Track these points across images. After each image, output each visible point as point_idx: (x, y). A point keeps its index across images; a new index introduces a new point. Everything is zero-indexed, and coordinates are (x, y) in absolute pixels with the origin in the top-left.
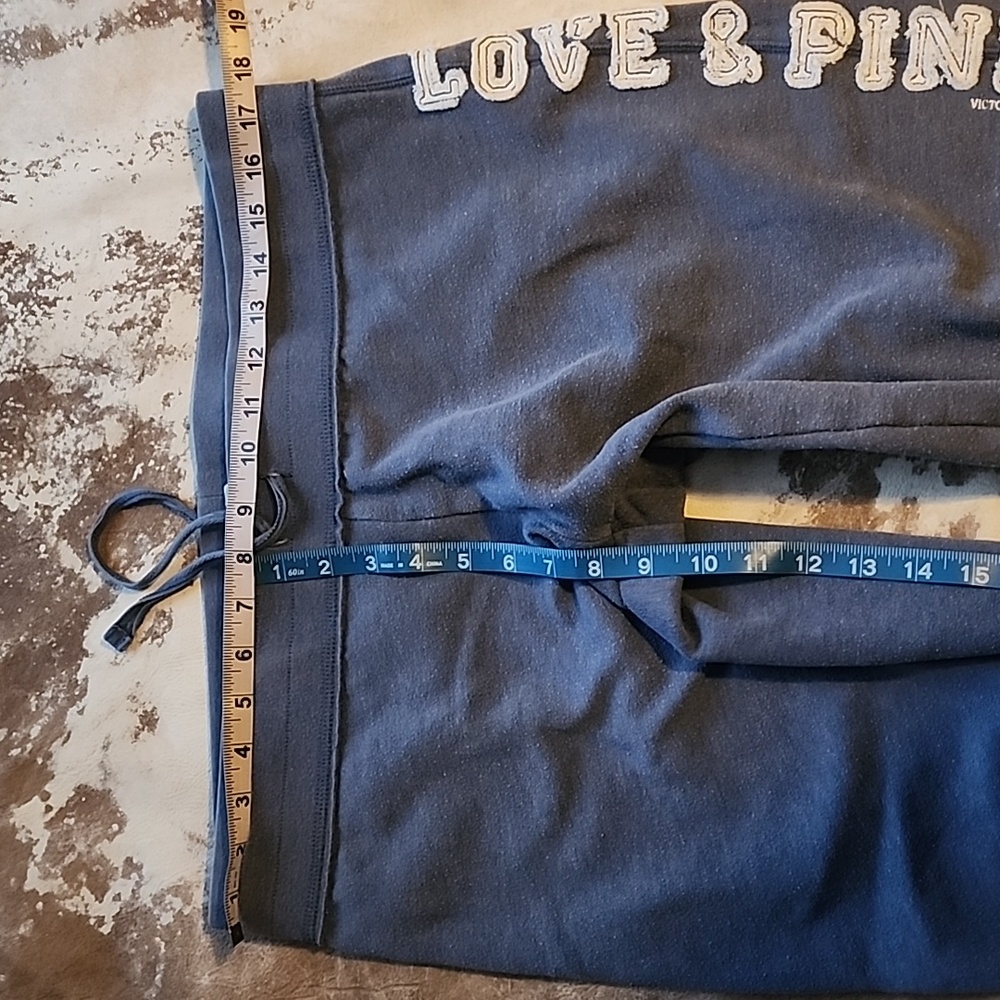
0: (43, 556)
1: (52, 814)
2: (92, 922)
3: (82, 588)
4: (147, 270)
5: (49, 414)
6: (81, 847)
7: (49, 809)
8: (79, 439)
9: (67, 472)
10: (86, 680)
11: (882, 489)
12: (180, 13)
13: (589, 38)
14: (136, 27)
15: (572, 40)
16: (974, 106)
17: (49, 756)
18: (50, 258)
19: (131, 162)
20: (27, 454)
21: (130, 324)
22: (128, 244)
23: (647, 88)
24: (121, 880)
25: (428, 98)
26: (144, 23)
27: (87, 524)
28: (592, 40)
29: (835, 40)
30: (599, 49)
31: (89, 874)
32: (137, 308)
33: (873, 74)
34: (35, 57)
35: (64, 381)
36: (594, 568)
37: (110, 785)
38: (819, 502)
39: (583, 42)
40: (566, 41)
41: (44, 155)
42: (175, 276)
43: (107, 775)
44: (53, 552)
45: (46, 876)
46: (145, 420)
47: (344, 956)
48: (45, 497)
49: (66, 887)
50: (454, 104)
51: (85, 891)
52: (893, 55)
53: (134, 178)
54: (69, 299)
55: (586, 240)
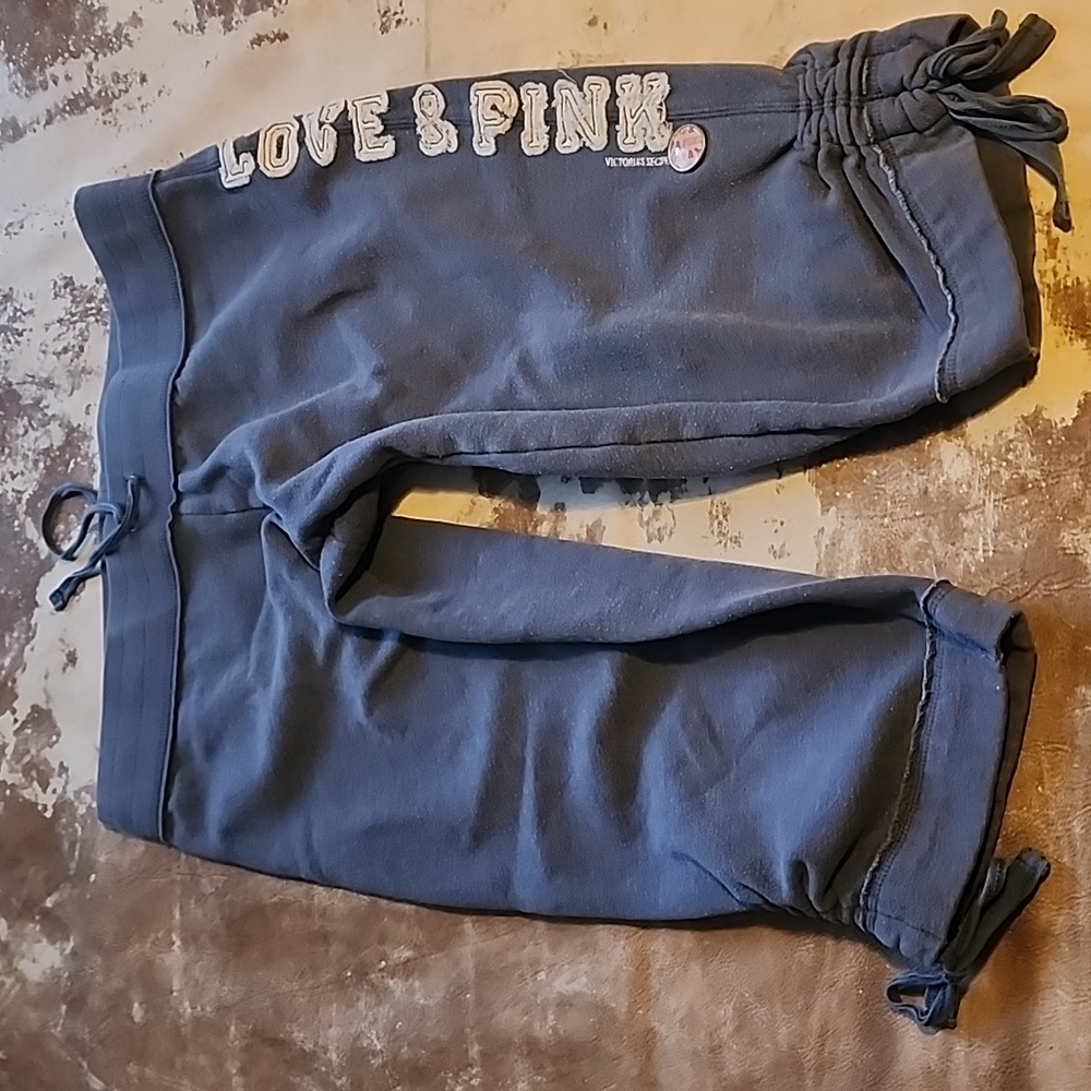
0: (17, 529)
1: (18, 725)
2: (40, 808)
3: (37, 555)
4: (77, 307)
5: (19, 420)
6: (33, 751)
7: (16, 721)
8: (36, 440)
9: (30, 465)
10: (36, 625)
11: (541, 495)
12: (92, 104)
13: (336, 120)
14: (67, 115)
15: (324, 123)
16: (608, 164)
17: (14, 681)
18: (21, 299)
19: (62, 223)
20: (7, 451)
21: (65, 350)
22: (65, 287)
23: (382, 160)
24: (57, 779)
25: (230, 177)
26: (71, 113)
27: (43, 505)
28: (339, 121)
29: (502, 113)
30: (344, 129)
31: (38, 771)
32: (70, 339)
33: (534, 142)
34: (10, 142)
35: (28, 393)
37: (51, 706)
39: (331, 124)
40: (321, 124)
41: (15, 218)
42: (94, 311)
43: (48, 699)
44: (22, 526)
45: (12, 771)
46: (75, 425)
47: (187, 853)
48: (18, 484)
49: (23, 780)
50: (247, 181)
51: (35, 784)
52: (547, 123)
53: (64, 235)
54: (31, 330)
55: (337, 288)
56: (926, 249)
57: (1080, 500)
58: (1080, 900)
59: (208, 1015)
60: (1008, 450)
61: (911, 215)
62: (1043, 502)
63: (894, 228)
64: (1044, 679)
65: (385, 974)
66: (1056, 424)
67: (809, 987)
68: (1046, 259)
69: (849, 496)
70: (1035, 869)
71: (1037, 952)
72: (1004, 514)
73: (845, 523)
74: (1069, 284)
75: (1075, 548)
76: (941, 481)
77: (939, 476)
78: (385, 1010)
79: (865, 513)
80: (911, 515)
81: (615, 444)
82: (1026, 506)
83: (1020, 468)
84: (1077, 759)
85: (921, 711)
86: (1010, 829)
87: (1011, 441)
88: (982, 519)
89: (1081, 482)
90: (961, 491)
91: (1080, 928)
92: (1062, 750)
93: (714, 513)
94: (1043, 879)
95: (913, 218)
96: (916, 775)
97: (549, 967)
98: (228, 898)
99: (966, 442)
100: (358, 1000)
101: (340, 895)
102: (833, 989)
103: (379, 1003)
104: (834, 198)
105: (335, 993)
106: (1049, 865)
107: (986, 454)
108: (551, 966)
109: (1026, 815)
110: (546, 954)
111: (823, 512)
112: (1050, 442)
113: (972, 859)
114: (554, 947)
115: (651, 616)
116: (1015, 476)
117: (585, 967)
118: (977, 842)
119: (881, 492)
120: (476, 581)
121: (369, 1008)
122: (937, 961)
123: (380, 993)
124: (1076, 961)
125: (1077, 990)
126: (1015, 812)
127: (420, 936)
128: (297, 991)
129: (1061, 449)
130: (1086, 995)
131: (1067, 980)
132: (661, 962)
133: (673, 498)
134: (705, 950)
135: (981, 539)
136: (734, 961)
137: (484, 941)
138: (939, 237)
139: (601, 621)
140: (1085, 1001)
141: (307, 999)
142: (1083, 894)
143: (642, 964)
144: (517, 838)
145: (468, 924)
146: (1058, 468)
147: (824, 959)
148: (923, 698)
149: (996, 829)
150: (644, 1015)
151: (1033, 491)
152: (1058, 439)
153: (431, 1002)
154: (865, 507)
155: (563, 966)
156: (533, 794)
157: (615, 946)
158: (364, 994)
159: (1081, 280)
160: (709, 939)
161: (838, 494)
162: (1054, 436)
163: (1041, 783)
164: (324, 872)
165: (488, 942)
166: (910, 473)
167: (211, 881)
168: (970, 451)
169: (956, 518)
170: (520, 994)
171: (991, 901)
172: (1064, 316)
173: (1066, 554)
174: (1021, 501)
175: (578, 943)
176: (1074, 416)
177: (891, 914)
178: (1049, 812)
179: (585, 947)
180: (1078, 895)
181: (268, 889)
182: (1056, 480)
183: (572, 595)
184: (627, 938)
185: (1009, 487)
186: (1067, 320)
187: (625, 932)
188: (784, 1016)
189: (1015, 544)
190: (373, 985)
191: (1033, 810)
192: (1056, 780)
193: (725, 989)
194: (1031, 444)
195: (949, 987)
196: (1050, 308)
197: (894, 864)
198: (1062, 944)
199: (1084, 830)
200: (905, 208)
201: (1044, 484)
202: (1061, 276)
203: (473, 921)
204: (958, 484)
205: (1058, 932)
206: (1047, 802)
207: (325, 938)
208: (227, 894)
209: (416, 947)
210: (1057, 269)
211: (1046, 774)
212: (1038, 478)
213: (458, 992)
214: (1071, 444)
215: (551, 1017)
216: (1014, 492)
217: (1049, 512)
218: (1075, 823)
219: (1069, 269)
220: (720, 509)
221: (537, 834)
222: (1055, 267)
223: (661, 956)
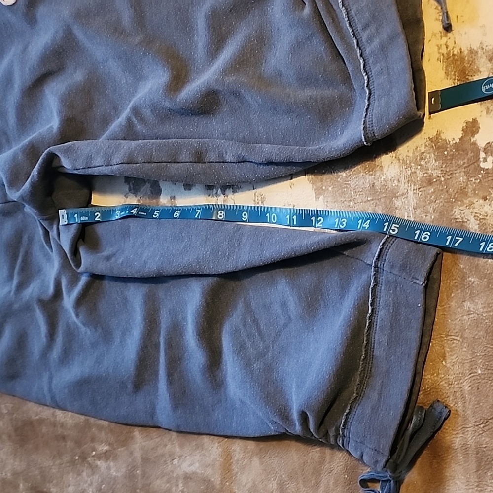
11: (162, 192)
36: (221, 214)
38: (140, 198)
55: (44, 70)
56: (356, 47)
57: (465, 188)
58: (468, 429)
59: (9, 477)
60: (421, 159)
61: (350, 23)
62: (442, 190)
63: (339, 32)
64: (445, 297)
65: (95, 458)
66: (449, 142)
67: (317, 472)
68: (441, 37)
69: (330, 189)
70: (441, 413)
71: (444, 458)
72: (419, 198)
73: (328, 205)
74: (455, 53)
75: (462, 218)
76: (382, 179)
77: (381, 175)
78: (96, 478)
79: (340, 199)
80: (365, 200)
81: (191, 162)
82: (432, 193)
83: (429, 170)
84: (465, 345)
85: (369, 319)
86: (427, 386)
87: (423, 153)
88: (406, 202)
89: (465, 177)
90: (394, 185)
91: (469, 446)
92: (456, 340)
93: (256, 200)
94: (445, 419)
95: (350, 25)
96: (369, 357)
97: (179, 457)
98: (15, 415)
99: (396, 155)
100: (83, 471)
101: (69, 416)
102: (331, 474)
103: (93, 474)
104: (307, 10)
105: (71, 467)
106: (450, 411)
107: (408, 162)
108: (180, 456)
109: (436, 378)
110: (177, 449)
111: (316, 198)
112: (446, 153)
113: (402, 407)
114: (182, 446)
115: (226, 258)
116: (425, 175)
117: (197, 457)
118: (405, 397)
119: (348, 186)
120: (130, 240)
121: (88, 476)
122: (385, 467)
123: (94, 469)
124: (467, 464)
125: (468, 481)
126: (429, 376)
127: (112, 439)
128: (52, 466)
129: (453, 157)
130: (473, 485)
131: (462, 475)
132: (237, 456)
133: (234, 192)
134: (260, 450)
135: (406, 214)
136: (277, 456)
137: (146, 441)
138: (364, 39)
139: (198, 262)
140: (472, 488)
141: (57, 470)
142: (470, 425)
143: (228, 458)
144: (157, 386)
145: (137, 432)
146: (451, 169)
147: (325, 457)
148: (370, 311)
149: (417, 388)
150: (229, 485)
151: (436, 183)
152: (451, 151)
153: (119, 474)
154: (340, 196)
155: (186, 457)
156: (164, 363)
157: (212, 447)
158: (85, 468)
159: (463, 50)
160: (262, 445)
161: (324, 188)
162: (448, 149)
163: (444, 359)
164: (58, 402)
165: (147, 442)
166: (364, 174)
167: (6, 406)
168: (399, 160)
169: (391, 201)
170: (165, 471)
171: (417, 431)
172: (453, 73)
173: (457, 222)
174: (429, 190)
175: (194, 444)
176: (460, 137)
177: (357, 440)
178: (450, 377)
179: (197, 447)
180: (468, 426)
181: (34, 411)
182: (450, 176)
183: (182, 247)
184: (219, 443)
185: (422, 182)
186: (455, 75)
187: (217, 439)
188: (304, 488)
189: (426, 216)
190: (90, 464)
191: (440, 376)
192: (453, 358)
193: (272, 472)
194: (434, 155)
195: (392, 481)
196: (444, 69)
197: (358, 411)
198: (458, 454)
199: (470, 388)
200: (346, 19)
201: (443, 179)
202: (450, 48)
203: (139, 431)
204: (392, 181)
205: (456, 448)
206: (448, 371)
207: (64, 438)
208: (14, 414)
209: (110, 444)
210: (448, 44)
211: (447, 355)
212: (439, 175)
213: (133, 469)
214: (459, 154)
215: (181, 485)
216: (425, 184)
217: (446, 196)
218: (465, 383)
219: (455, 43)
220: (260, 198)
221: (167, 386)
222: (447, 42)
223: (237, 453)
